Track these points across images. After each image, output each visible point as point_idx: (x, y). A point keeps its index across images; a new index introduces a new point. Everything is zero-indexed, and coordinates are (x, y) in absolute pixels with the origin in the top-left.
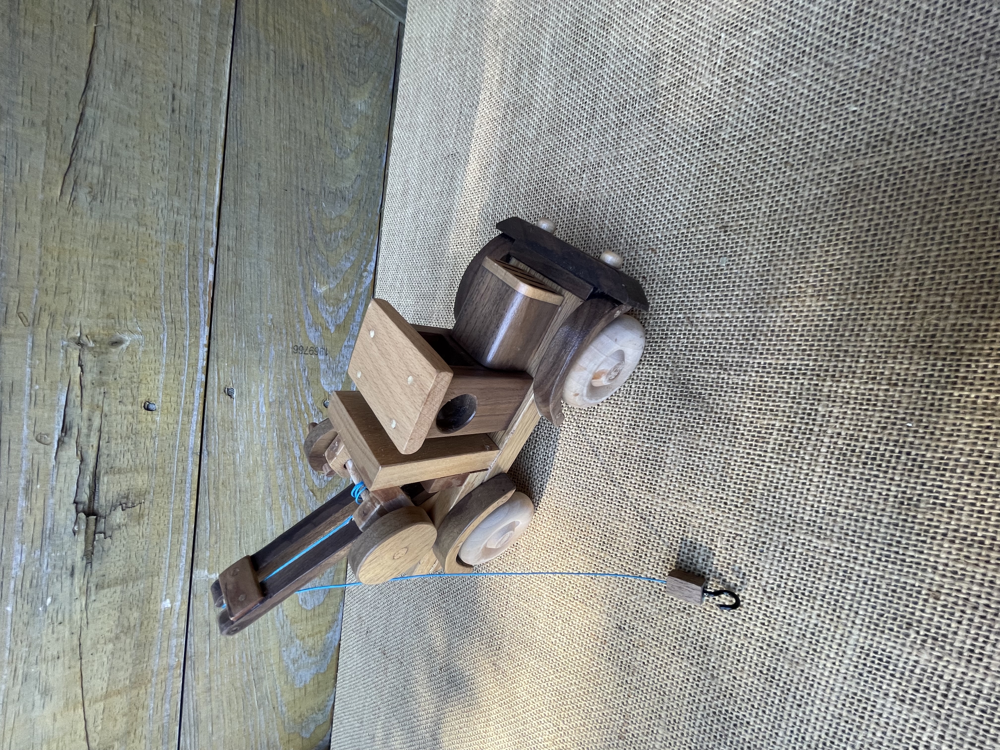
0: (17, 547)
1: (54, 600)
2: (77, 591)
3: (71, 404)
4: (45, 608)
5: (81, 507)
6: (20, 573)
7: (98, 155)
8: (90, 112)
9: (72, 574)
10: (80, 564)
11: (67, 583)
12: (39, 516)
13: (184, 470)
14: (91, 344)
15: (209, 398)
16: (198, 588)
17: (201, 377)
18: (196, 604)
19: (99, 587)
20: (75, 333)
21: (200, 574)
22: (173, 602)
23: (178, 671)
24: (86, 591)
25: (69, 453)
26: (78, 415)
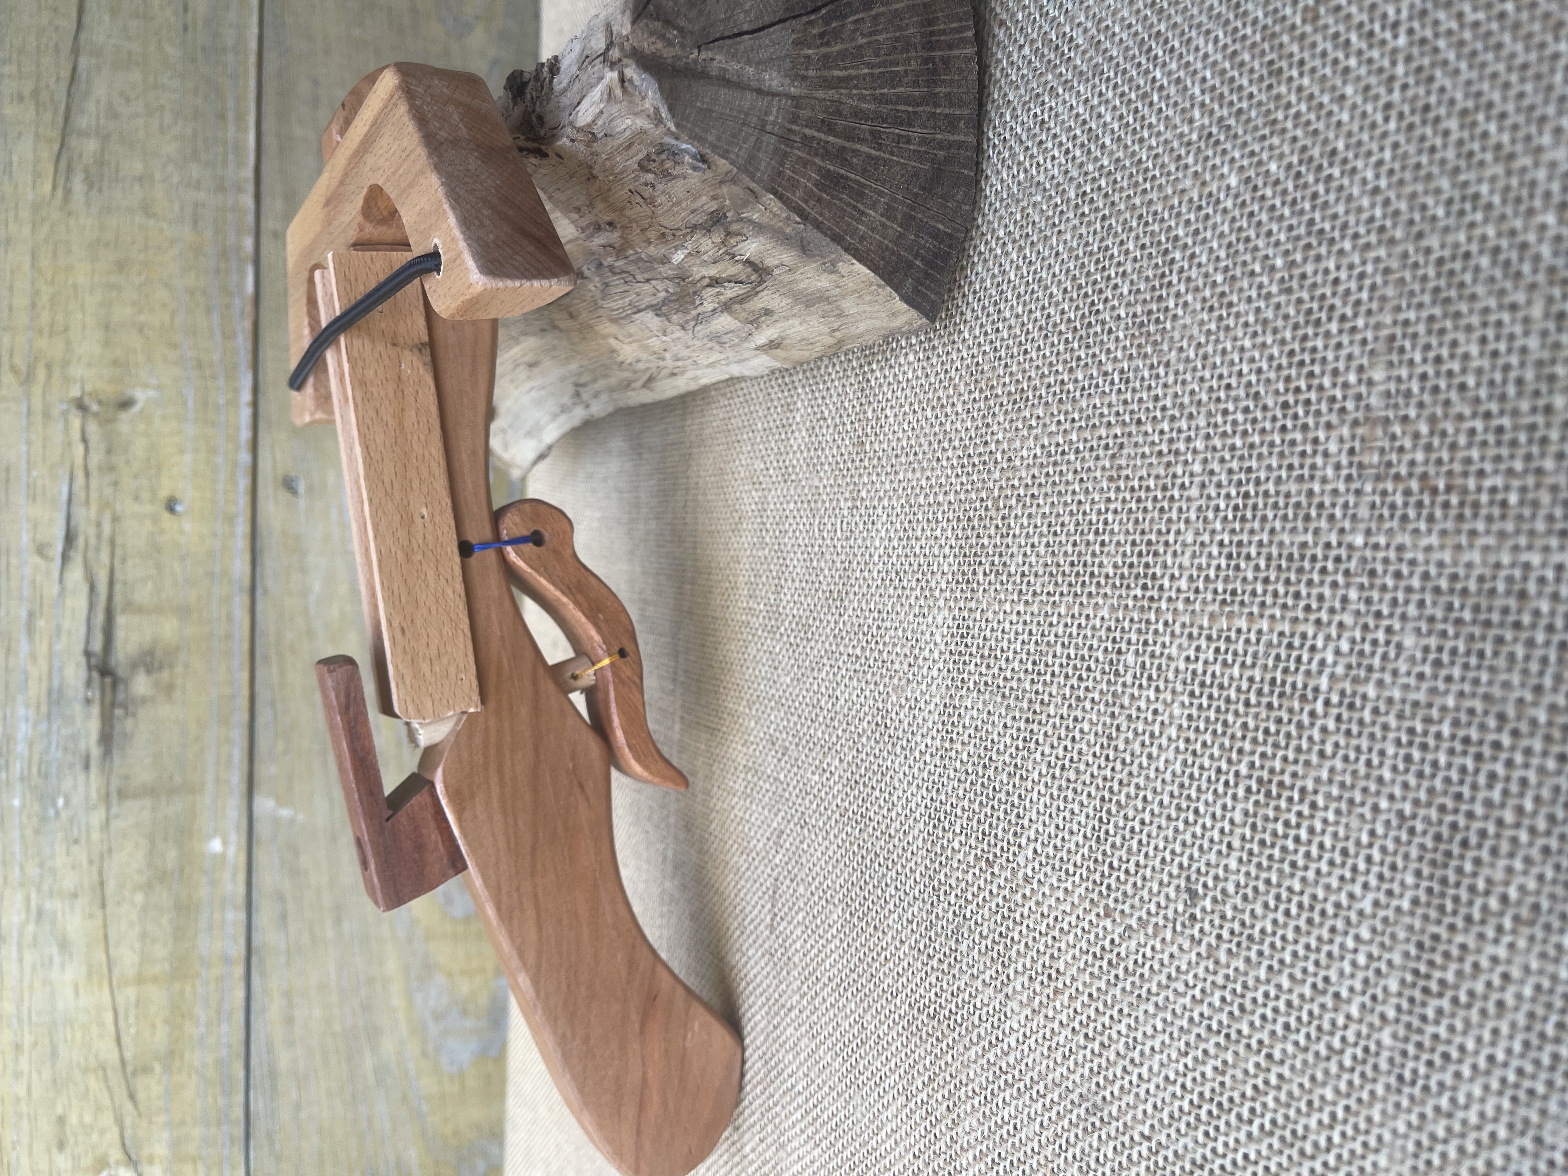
0: (21, 711)
1: (67, 802)
2: (94, 795)
3: (75, 500)
4: (57, 813)
5: (94, 661)
6: (26, 752)
7: (93, 121)
8: (83, 62)
9: (87, 767)
10: (96, 752)
11: (81, 778)
12: (45, 669)
13: (230, 618)
14: (95, 408)
15: (261, 494)
16: (262, 829)
17: (245, 457)
18: (261, 856)
19: (122, 794)
20: (75, 392)
21: (264, 804)
22: (225, 843)
23: (239, 970)
24: (106, 798)
25: (76, 575)
26: (84, 517)
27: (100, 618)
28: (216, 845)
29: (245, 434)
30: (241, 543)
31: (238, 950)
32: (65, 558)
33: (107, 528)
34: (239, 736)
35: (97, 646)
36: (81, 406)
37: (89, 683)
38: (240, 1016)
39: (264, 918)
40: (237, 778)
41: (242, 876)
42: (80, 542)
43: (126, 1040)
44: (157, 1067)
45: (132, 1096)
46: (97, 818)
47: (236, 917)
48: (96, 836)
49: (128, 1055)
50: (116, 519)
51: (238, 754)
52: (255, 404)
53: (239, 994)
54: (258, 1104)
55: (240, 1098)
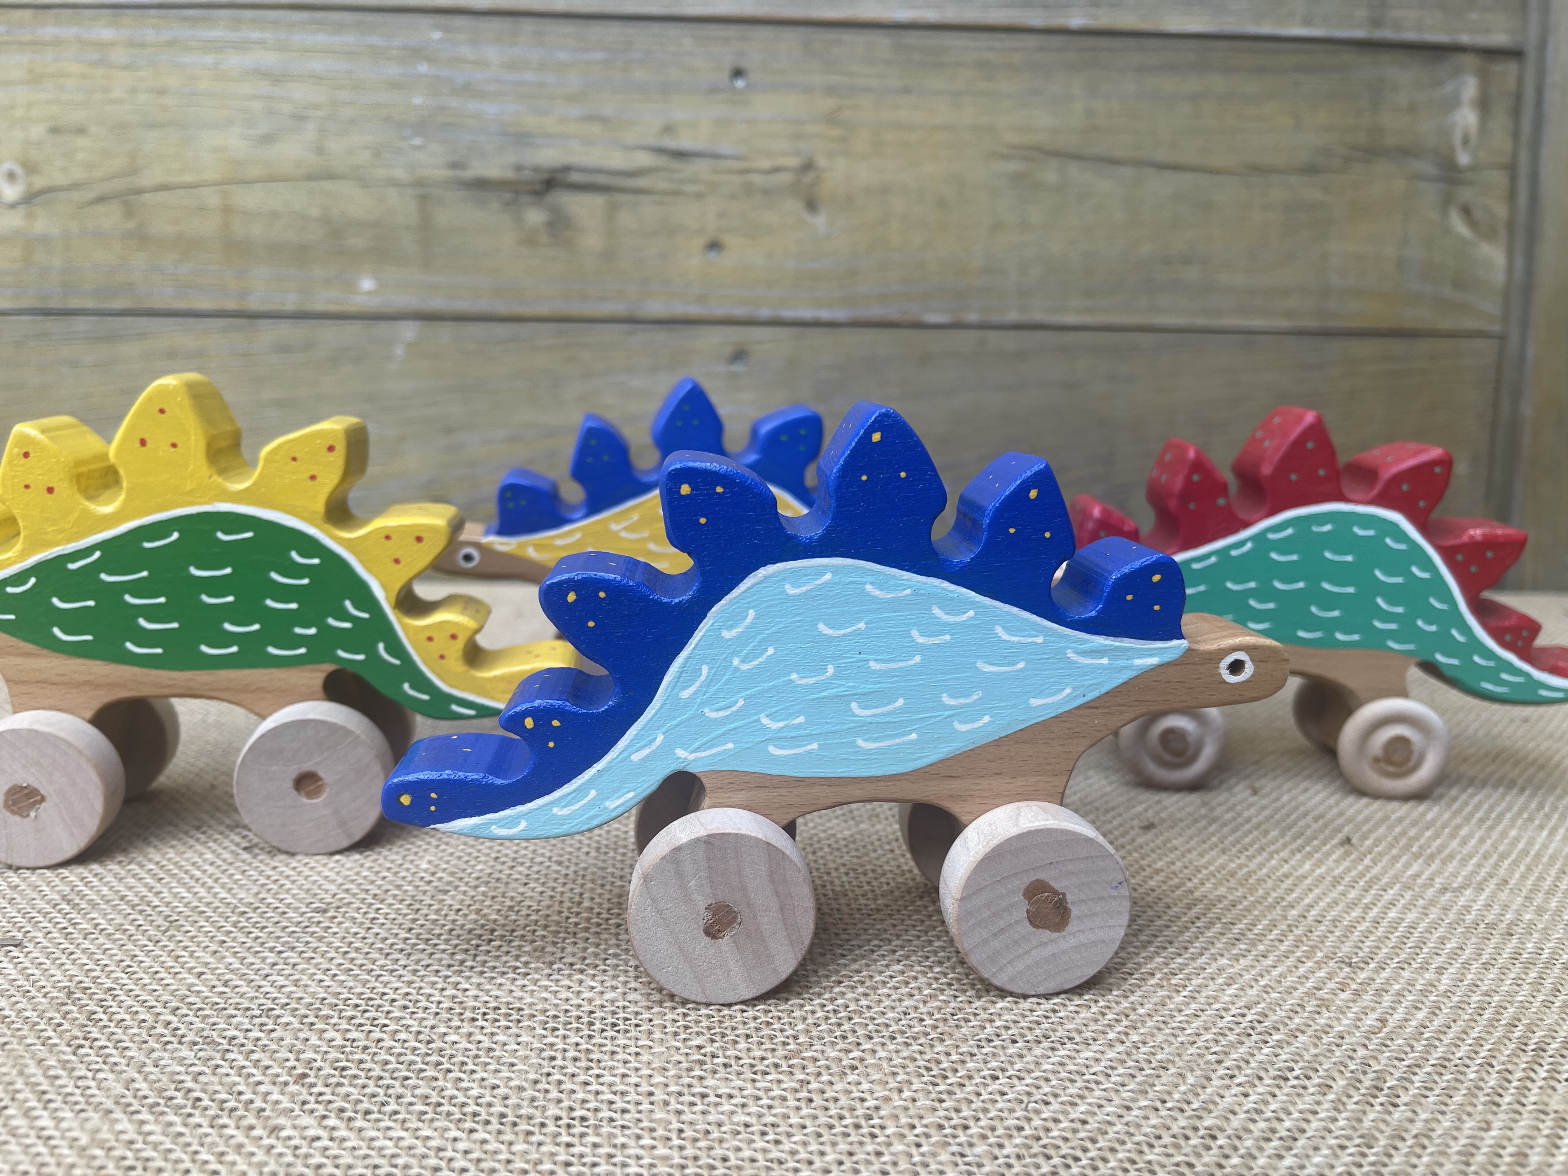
0: (510, 109)
1: (417, 148)
2: (424, 172)
3: (719, 161)
4: (406, 138)
5: (559, 174)
6: (468, 112)
7: (1074, 180)
8: (1128, 170)
9: (453, 166)
10: (467, 174)
11: (441, 161)
12: (552, 131)
13: (603, 298)
14: (806, 179)
15: (729, 329)
16: (382, 329)
17: (765, 313)
18: (354, 328)
19: (424, 199)
20: (822, 162)
21: (409, 331)
22: (370, 293)
23: (231, 305)
24: (420, 183)
25: (644, 159)
26: (701, 167)
27: (601, 179)
28: (367, 284)
29: (788, 314)
30: (679, 309)
31: (254, 304)
32: (661, 151)
33: (690, 188)
34: (483, 306)
35: (575, 177)
36: (808, 166)
37: (536, 169)
38: (181, 305)
39: (285, 331)
40: (437, 303)
41: (333, 308)
42: (676, 164)
43: (162, 196)
44: (130, 225)
45: (101, 199)
46: (400, 173)
47: (290, 302)
48: (381, 173)
49: (147, 197)
50: (699, 197)
51: (462, 305)
52: (817, 324)
53: (205, 304)
54: (81, 324)
55: (90, 304)
